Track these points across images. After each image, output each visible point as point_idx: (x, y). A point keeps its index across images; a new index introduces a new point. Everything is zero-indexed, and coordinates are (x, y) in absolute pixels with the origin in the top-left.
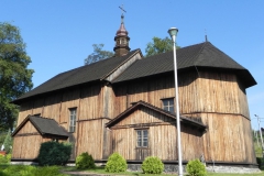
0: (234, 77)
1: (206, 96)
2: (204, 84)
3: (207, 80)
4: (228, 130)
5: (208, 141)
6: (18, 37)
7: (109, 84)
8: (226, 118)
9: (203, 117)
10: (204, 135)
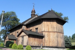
0: (55, 20)
1: (45, 27)
2: (45, 23)
3: (46, 22)
4: (51, 37)
6: (15, 15)
7: (24, 25)
8: (51, 33)
9: (44, 33)
10: (43, 39)
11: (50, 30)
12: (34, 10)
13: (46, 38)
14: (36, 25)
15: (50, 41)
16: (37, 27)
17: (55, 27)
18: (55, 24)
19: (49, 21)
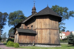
1: (38, 24)
3: (39, 19)
4: (44, 34)
5: (37, 37)
8: (43, 30)
9: (37, 30)
10: (36, 36)
11: (43, 27)
12: (35, 8)
13: (39, 35)
14: (32, 23)
15: (42, 39)
16: (32, 24)
17: (48, 24)
18: (48, 21)
19: (41, 18)
